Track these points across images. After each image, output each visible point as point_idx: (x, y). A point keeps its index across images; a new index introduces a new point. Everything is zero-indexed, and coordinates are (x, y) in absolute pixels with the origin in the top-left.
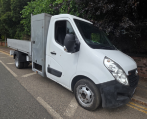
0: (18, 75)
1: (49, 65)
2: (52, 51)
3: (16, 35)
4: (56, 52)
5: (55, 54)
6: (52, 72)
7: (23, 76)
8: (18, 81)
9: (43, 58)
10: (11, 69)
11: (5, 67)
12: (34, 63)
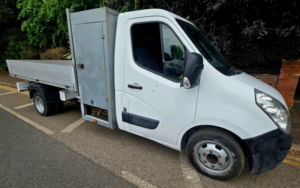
0: (52, 129)
1: (125, 110)
2: (131, 84)
3: (9, 49)
4: (140, 85)
5: (141, 88)
6: (134, 120)
7: (64, 131)
8: (62, 143)
9: (109, 97)
10: (30, 119)
11: (16, 117)
12: (85, 105)
